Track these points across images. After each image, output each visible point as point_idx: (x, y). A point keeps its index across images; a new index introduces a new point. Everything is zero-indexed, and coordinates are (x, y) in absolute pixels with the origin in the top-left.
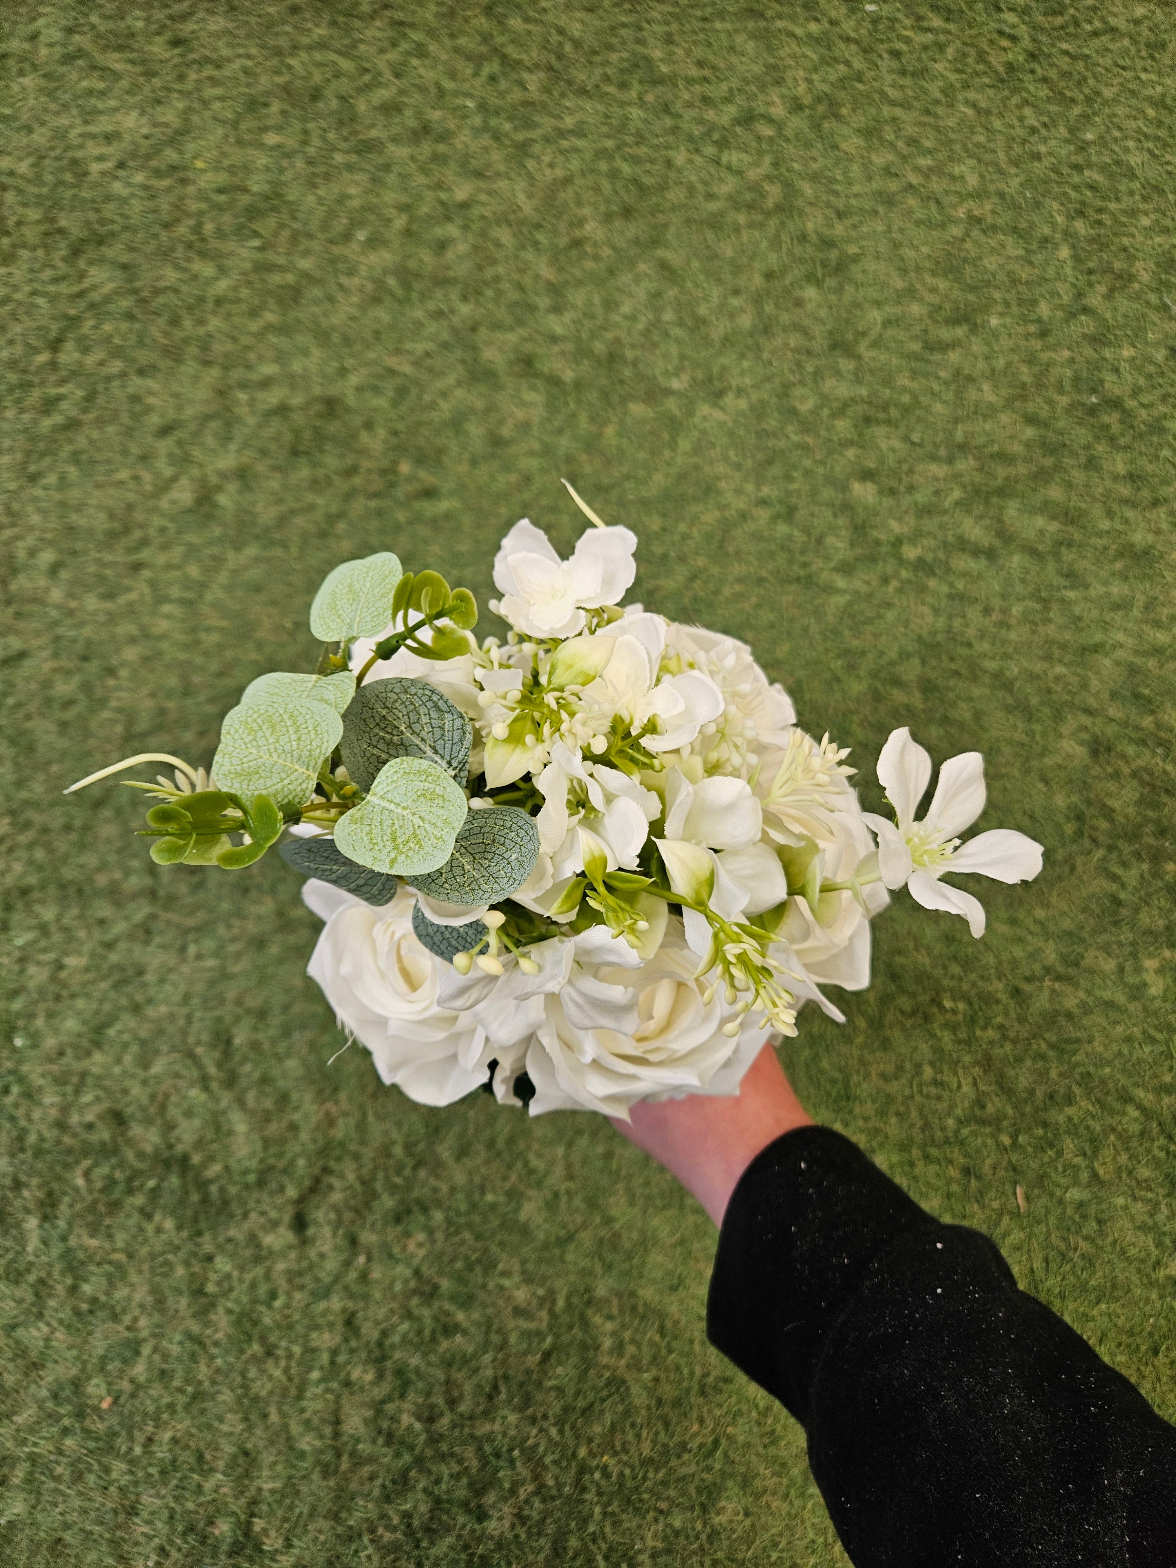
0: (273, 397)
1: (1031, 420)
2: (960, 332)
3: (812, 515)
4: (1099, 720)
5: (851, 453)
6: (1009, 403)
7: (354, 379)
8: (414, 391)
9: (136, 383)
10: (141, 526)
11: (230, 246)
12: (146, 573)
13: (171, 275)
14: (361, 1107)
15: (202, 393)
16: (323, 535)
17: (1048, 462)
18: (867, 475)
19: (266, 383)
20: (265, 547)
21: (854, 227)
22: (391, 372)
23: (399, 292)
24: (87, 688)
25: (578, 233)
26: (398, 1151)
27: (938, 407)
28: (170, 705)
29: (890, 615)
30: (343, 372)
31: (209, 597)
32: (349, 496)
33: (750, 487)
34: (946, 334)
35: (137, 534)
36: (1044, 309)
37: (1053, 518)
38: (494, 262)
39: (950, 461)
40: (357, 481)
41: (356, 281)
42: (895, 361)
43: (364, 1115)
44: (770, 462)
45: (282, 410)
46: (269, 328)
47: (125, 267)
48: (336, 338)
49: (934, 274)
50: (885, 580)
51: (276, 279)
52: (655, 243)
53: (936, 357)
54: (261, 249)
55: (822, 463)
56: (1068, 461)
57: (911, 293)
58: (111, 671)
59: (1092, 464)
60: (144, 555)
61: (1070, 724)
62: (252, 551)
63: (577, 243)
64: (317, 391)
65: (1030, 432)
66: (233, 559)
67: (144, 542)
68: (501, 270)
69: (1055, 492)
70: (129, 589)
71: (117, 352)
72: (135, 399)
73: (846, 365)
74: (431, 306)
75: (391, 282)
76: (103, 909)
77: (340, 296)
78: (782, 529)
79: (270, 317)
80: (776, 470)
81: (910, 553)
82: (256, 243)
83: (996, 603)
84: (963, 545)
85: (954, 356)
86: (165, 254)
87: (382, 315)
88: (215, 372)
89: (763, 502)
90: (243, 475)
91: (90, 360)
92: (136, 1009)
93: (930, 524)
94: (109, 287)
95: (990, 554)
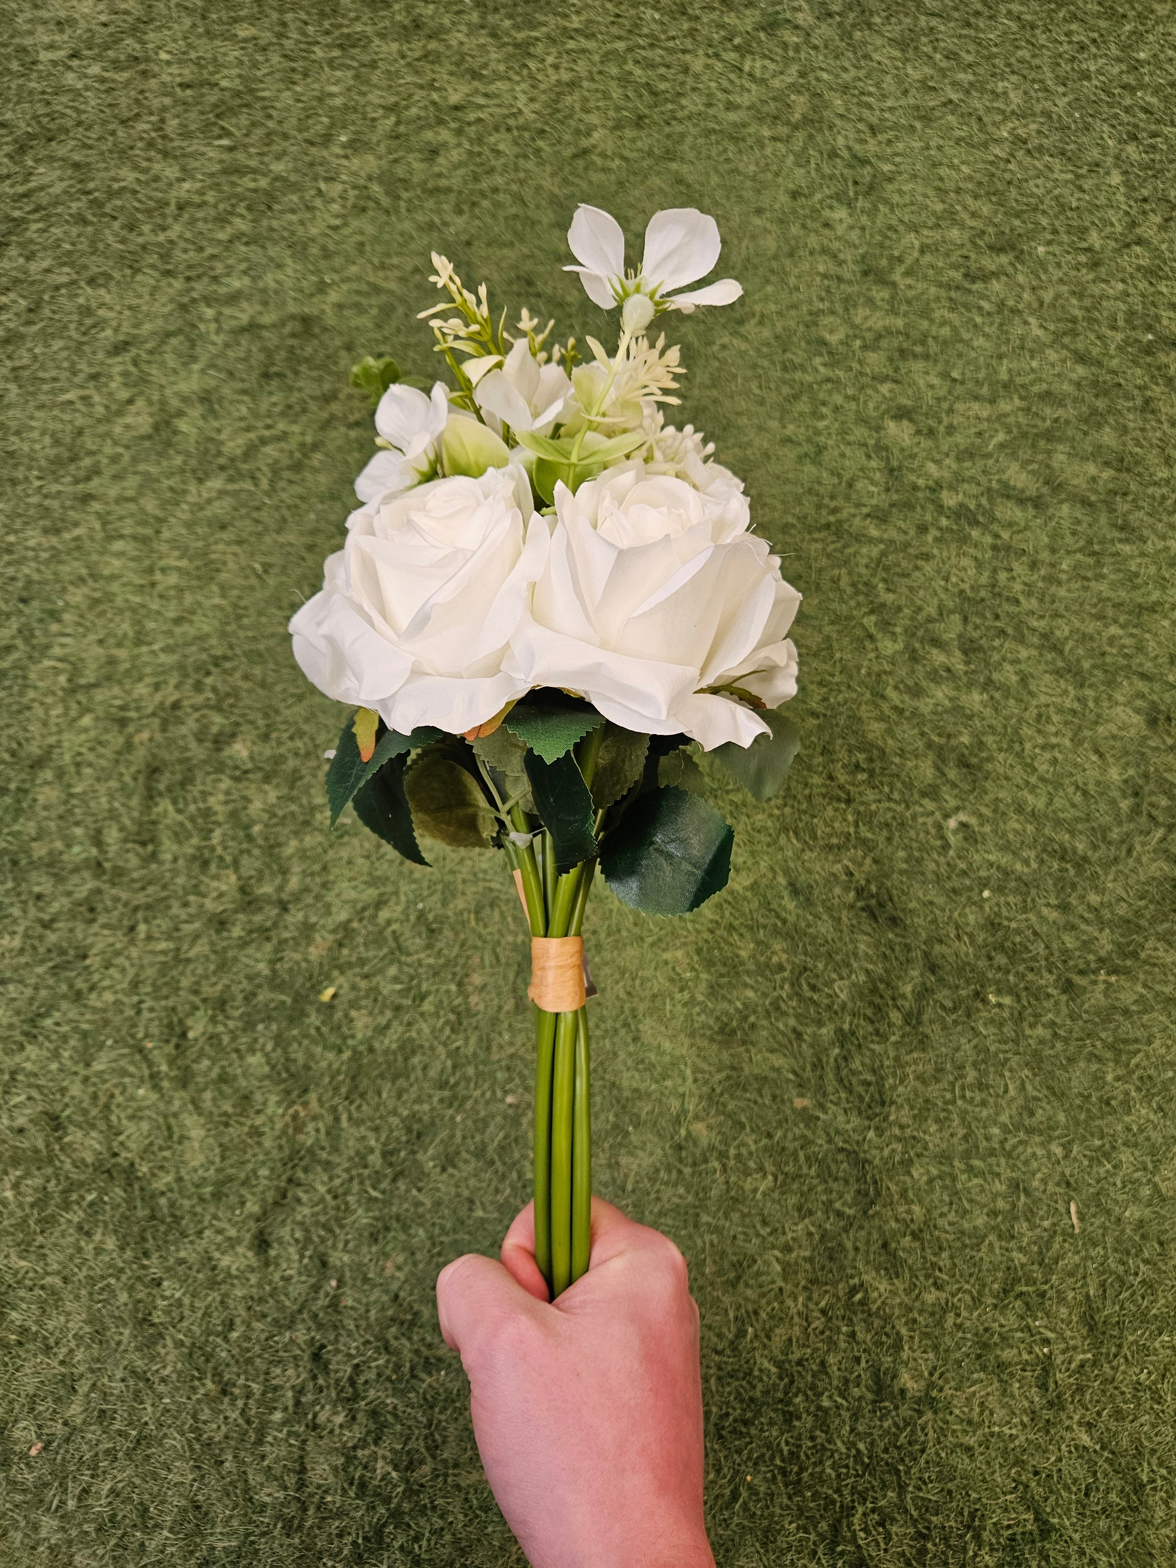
0: (244, 314)
1: (1081, 358)
2: (1004, 259)
3: (843, 455)
4: (1157, 686)
5: (885, 389)
6: (1057, 336)
7: (333, 296)
8: (401, 310)
9: (87, 294)
10: (92, 453)
11: (195, 146)
12: (96, 506)
13: (129, 176)
14: (334, 1109)
15: (163, 306)
16: (297, 467)
17: (1101, 404)
18: (902, 414)
19: (234, 298)
20: (231, 480)
21: (889, 142)
22: (377, 290)
23: (385, 201)
24: (26, 633)
25: (585, 143)
26: (375, 1159)
27: (980, 342)
28: (122, 654)
29: (928, 568)
30: (322, 288)
31: (166, 534)
32: (326, 425)
33: (774, 424)
34: (989, 262)
35: (87, 462)
36: (1095, 239)
37: (1107, 464)
38: (491, 171)
39: (993, 401)
40: (335, 408)
41: (337, 188)
42: (933, 290)
43: (337, 1119)
44: (796, 397)
45: (252, 328)
46: (238, 236)
47: (76, 166)
48: (314, 250)
49: (976, 197)
50: (923, 529)
51: (247, 182)
52: (670, 155)
53: (977, 286)
54: (231, 149)
55: (854, 398)
56: (1122, 404)
57: (950, 215)
58: (54, 615)
59: (1148, 407)
60: (94, 485)
61: (1125, 689)
62: (216, 483)
63: (585, 152)
64: (292, 308)
65: (1081, 370)
66: (194, 492)
67: (95, 471)
68: (499, 180)
69: (1108, 437)
70: (76, 524)
71: (66, 260)
72: (86, 311)
73: (880, 294)
74: (420, 217)
75: (376, 189)
76: (42, 883)
77: (318, 203)
78: (809, 469)
79: (241, 225)
80: (803, 406)
81: (950, 499)
82: (225, 142)
83: (1045, 555)
84: (1007, 492)
85: (996, 286)
86: (123, 154)
87: (365, 225)
88: (178, 284)
89: (788, 441)
90: (206, 398)
91: (34, 267)
92: (78, 997)
93: (971, 469)
94: (57, 189)
95: (1037, 503)
